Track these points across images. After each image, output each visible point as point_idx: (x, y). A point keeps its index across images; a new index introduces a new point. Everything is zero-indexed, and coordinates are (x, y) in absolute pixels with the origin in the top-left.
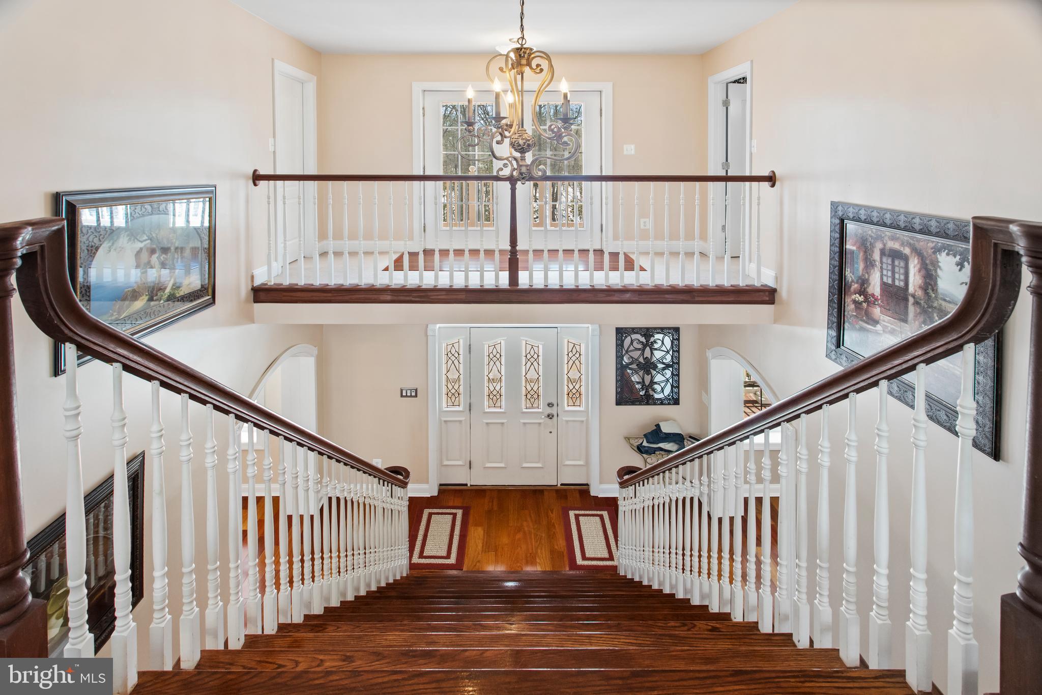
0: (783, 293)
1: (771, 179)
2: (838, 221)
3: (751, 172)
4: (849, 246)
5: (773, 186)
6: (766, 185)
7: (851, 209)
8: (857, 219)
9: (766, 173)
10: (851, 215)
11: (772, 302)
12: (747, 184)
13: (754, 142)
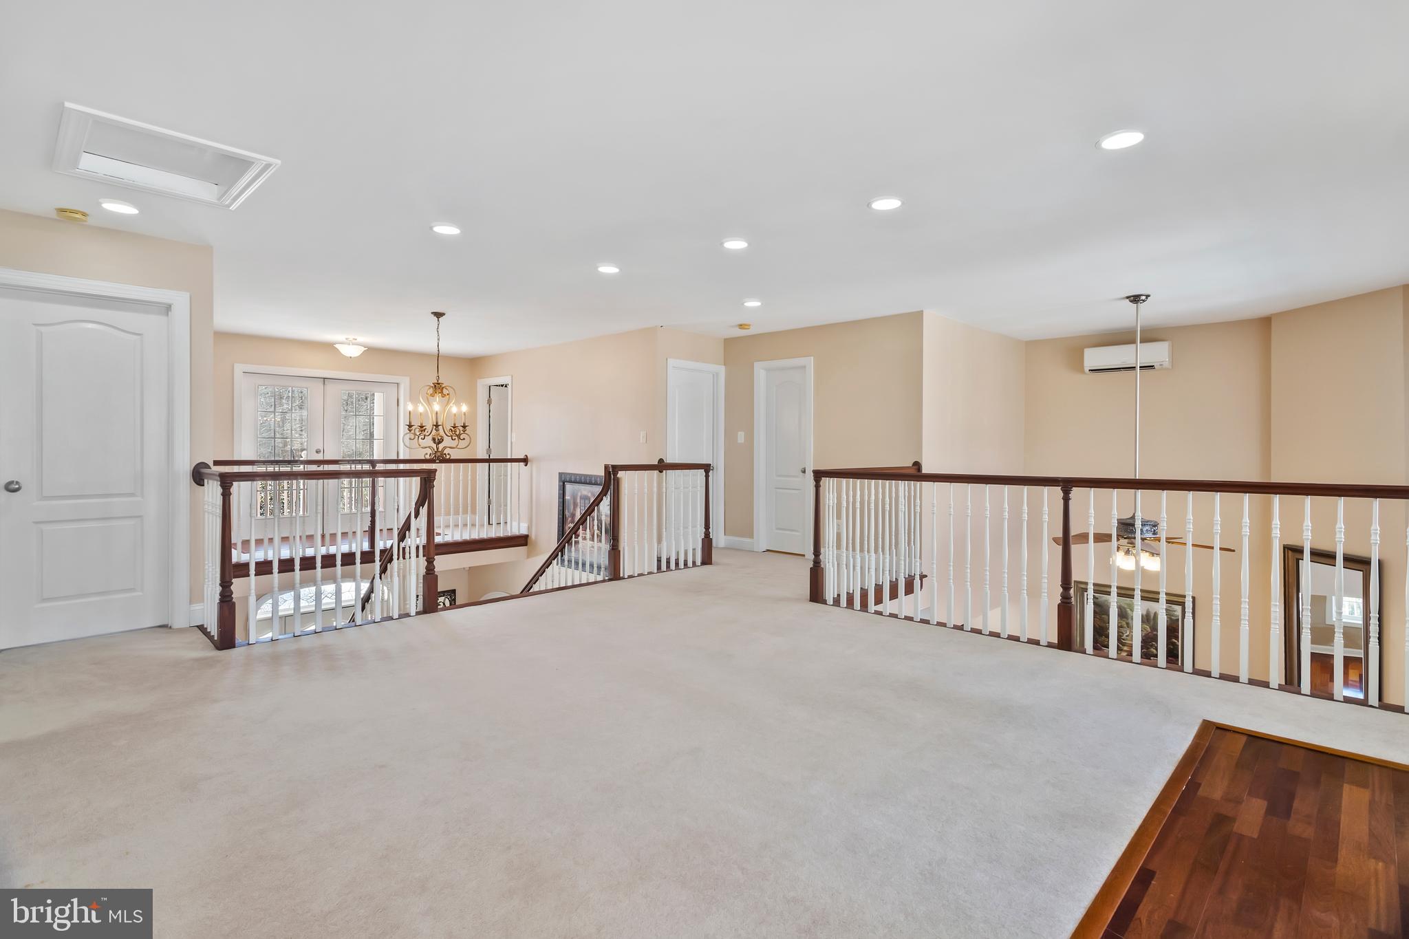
0: (533, 536)
1: (525, 460)
2: (562, 484)
3: (511, 456)
4: (567, 497)
5: (526, 465)
6: (522, 464)
7: (568, 476)
8: (570, 482)
9: (522, 457)
10: (568, 479)
11: (526, 544)
12: (509, 464)
13: (514, 435)
